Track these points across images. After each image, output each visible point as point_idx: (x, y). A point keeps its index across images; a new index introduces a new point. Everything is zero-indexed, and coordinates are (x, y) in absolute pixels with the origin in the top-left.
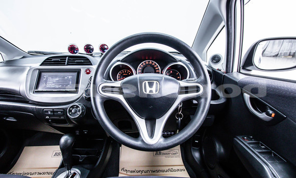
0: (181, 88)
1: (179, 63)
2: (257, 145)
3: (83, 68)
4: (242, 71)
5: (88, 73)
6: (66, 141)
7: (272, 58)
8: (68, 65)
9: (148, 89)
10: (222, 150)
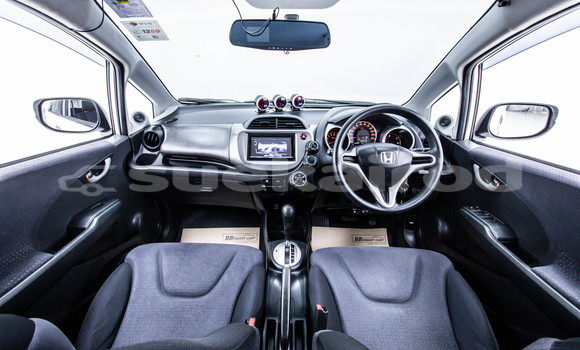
0: (414, 158)
1: (402, 127)
2: (482, 213)
3: (298, 133)
4: (475, 138)
5: (304, 139)
6: (288, 210)
7: (521, 114)
8: (279, 128)
9: (386, 159)
10: (446, 228)
